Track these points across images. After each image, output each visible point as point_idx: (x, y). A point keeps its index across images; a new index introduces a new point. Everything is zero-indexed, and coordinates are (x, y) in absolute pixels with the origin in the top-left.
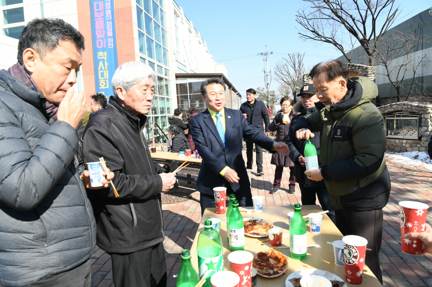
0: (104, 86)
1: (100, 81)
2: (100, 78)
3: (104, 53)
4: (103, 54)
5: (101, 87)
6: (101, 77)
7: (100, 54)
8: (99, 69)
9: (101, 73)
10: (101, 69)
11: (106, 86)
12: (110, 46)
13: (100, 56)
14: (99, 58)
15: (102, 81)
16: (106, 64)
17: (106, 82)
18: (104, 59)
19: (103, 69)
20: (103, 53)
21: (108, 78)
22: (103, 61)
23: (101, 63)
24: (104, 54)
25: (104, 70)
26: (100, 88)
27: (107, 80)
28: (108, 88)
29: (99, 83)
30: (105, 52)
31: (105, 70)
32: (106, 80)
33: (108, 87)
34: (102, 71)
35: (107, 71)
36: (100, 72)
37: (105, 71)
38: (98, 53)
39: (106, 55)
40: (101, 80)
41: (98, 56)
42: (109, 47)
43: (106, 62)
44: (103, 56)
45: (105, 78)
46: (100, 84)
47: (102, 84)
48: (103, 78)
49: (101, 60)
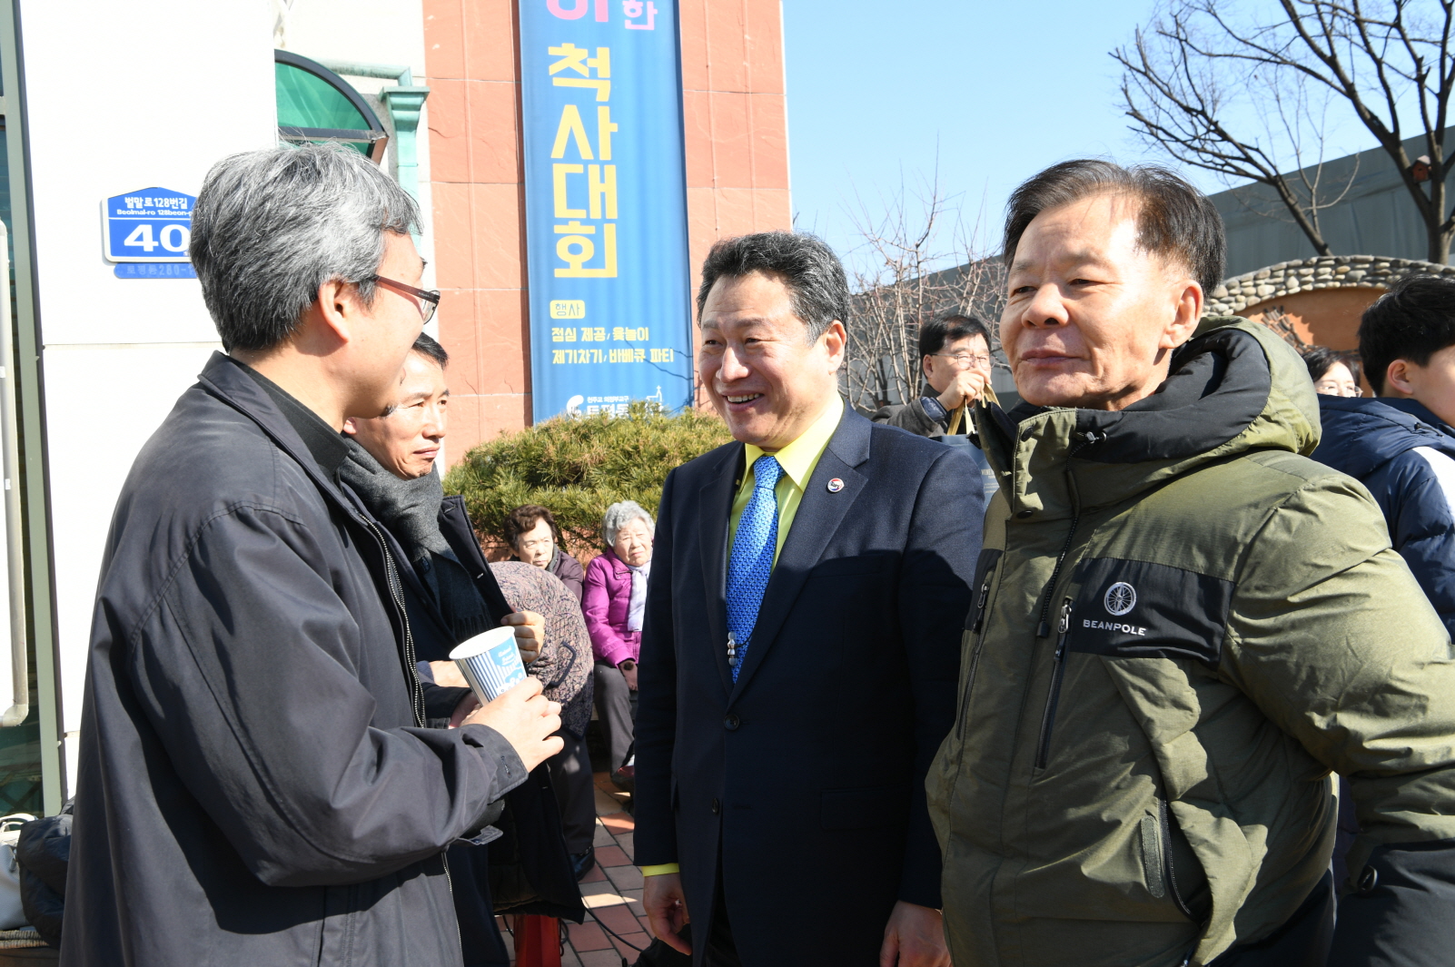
0: (589, 264)
1: (558, 229)
2: (561, 209)
3: (593, 54)
4: (584, 62)
5: (566, 265)
6: (571, 204)
7: (568, 55)
8: (558, 151)
9: (570, 177)
10: (572, 154)
11: (596, 262)
12: (636, 21)
13: (569, 73)
14: (557, 82)
15: (575, 227)
16: (606, 127)
17: (597, 239)
18: (594, 92)
19: (585, 152)
20: (584, 53)
21: (612, 213)
22: (586, 102)
23: (570, 118)
24: (592, 63)
25: (586, 163)
26: (559, 273)
27: (610, 232)
28: (611, 281)
29: (553, 239)
30: (603, 53)
31: (596, 160)
32: (599, 224)
33: (610, 270)
34: (578, 169)
35: (611, 171)
36: (560, 173)
37: (594, 170)
38: (552, 51)
39: (604, 71)
40: (565, 221)
41: (553, 69)
42: (628, 25)
43: (603, 113)
44: (584, 71)
45: (596, 213)
46: (562, 250)
47: (575, 249)
48: (581, 214)
49: (571, 96)
